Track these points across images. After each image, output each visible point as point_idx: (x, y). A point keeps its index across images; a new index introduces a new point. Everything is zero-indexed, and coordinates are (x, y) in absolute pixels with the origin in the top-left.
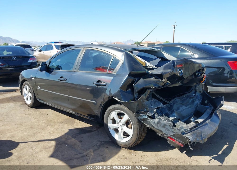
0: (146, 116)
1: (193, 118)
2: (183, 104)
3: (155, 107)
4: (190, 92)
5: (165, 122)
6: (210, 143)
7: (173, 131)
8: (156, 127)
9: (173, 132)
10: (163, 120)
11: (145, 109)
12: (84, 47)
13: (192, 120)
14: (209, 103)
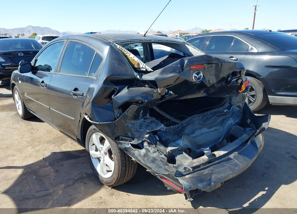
0: (130, 144)
1: (208, 148)
2: (205, 125)
3: (148, 130)
4: (221, 106)
5: (155, 154)
6: (238, 187)
7: (167, 168)
8: (142, 161)
9: (168, 171)
10: (152, 151)
11: (129, 134)
12: (68, 39)
13: (205, 152)
14: (252, 124)
